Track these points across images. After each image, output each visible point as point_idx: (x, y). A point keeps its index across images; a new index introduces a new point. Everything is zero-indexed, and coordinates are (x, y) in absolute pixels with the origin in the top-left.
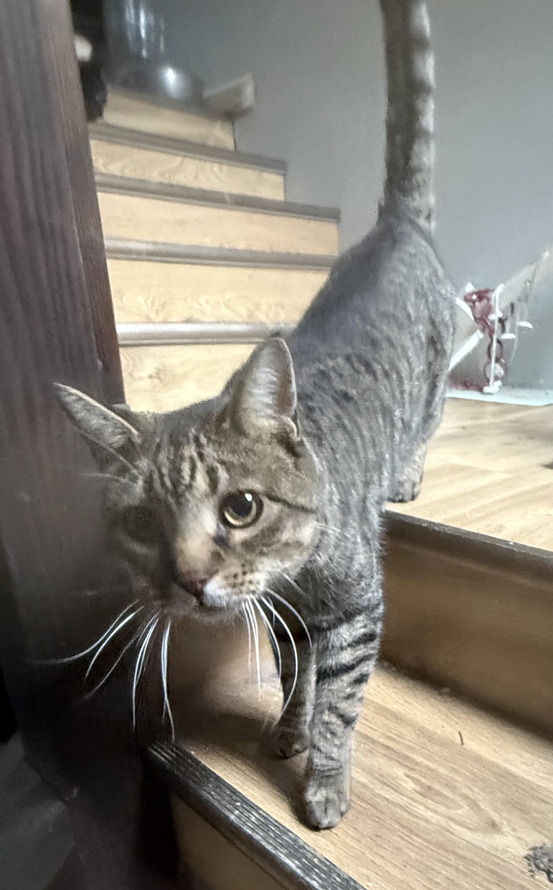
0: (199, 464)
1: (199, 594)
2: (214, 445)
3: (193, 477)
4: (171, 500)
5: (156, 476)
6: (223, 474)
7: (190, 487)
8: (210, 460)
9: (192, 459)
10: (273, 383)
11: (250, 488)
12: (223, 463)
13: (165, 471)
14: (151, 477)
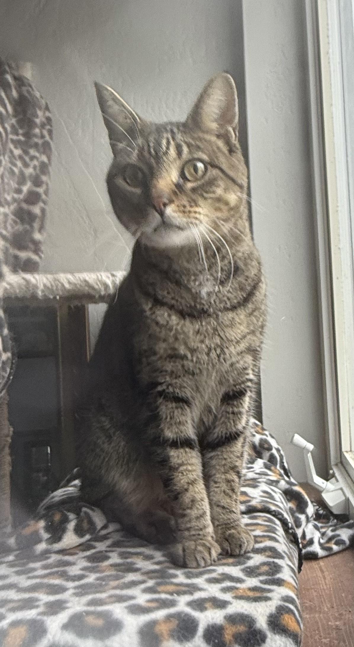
0: (172, 142)
1: (162, 214)
2: (181, 133)
3: (168, 148)
4: (153, 161)
5: (146, 148)
6: (185, 149)
7: (166, 153)
8: (178, 141)
9: (168, 140)
10: (220, 100)
11: (200, 157)
12: (186, 143)
13: (152, 145)
14: (143, 148)
